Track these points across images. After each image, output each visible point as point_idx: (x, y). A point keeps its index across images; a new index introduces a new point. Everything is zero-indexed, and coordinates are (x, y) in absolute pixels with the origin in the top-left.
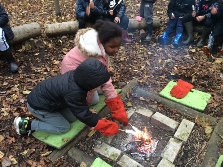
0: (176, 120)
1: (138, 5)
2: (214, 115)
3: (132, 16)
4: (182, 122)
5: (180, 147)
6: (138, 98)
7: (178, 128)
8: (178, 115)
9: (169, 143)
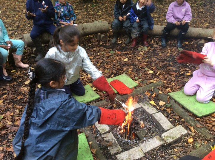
5: (160, 145)
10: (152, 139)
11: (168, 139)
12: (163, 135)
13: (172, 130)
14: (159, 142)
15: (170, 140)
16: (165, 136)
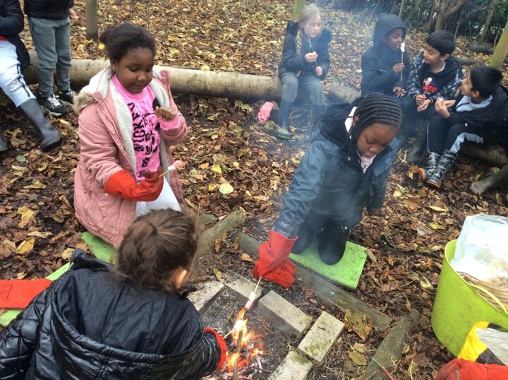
0: (308, 312)
1: (274, 42)
2: (388, 309)
3: (257, 66)
4: (320, 318)
5: (306, 373)
6: (238, 254)
7: (308, 330)
8: (315, 302)
9: (284, 362)
10: (284, 365)
11: (315, 352)
12: (302, 346)
13: (314, 328)
14: (302, 366)
15: (319, 356)
16: (306, 349)
